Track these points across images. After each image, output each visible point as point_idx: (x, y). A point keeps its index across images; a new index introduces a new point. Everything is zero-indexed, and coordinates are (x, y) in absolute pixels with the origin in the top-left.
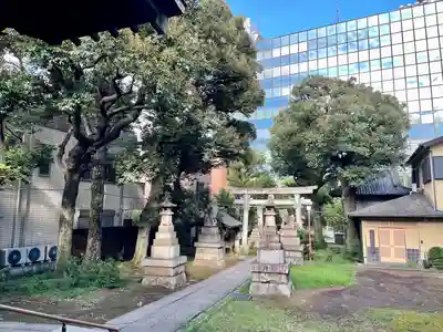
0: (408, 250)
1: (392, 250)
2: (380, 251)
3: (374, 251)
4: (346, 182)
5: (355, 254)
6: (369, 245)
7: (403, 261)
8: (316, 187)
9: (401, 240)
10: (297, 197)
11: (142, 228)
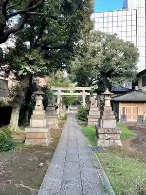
0: (139, 116)
1: (132, 116)
2: (127, 116)
3: (124, 116)
6: (122, 114)
10: (84, 92)
11: (15, 108)
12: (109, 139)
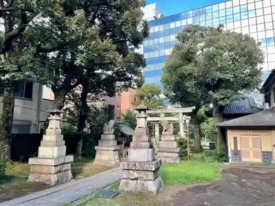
0: (264, 152)
1: (251, 152)
2: (242, 153)
3: (237, 153)
4: (216, 102)
5: (222, 156)
6: (233, 148)
7: (260, 160)
8: (194, 108)
9: (258, 144)
10: (181, 115)
12: (136, 179)
